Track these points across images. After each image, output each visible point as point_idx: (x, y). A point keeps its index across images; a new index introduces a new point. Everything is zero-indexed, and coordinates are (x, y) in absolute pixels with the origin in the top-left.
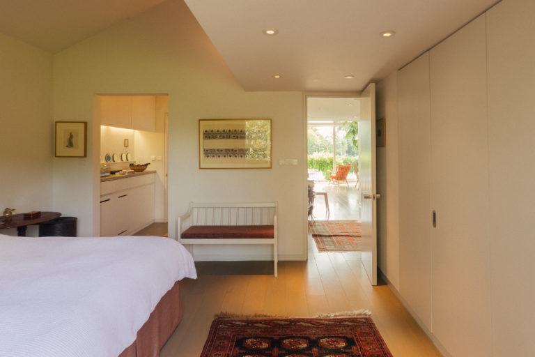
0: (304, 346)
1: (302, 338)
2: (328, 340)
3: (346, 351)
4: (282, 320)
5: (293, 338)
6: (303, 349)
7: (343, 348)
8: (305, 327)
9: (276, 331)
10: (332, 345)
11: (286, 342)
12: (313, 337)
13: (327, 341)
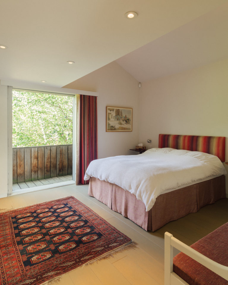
0: (61, 248)
1: (65, 252)
2: (46, 258)
3: (31, 255)
4: (88, 260)
5: (71, 250)
6: (60, 245)
7: (33, 256)
8: (67, 261)
9: (85, 249)
10: (42, 255)
11: (74, 246)
12: (57, 255)
13: (46, 256)
